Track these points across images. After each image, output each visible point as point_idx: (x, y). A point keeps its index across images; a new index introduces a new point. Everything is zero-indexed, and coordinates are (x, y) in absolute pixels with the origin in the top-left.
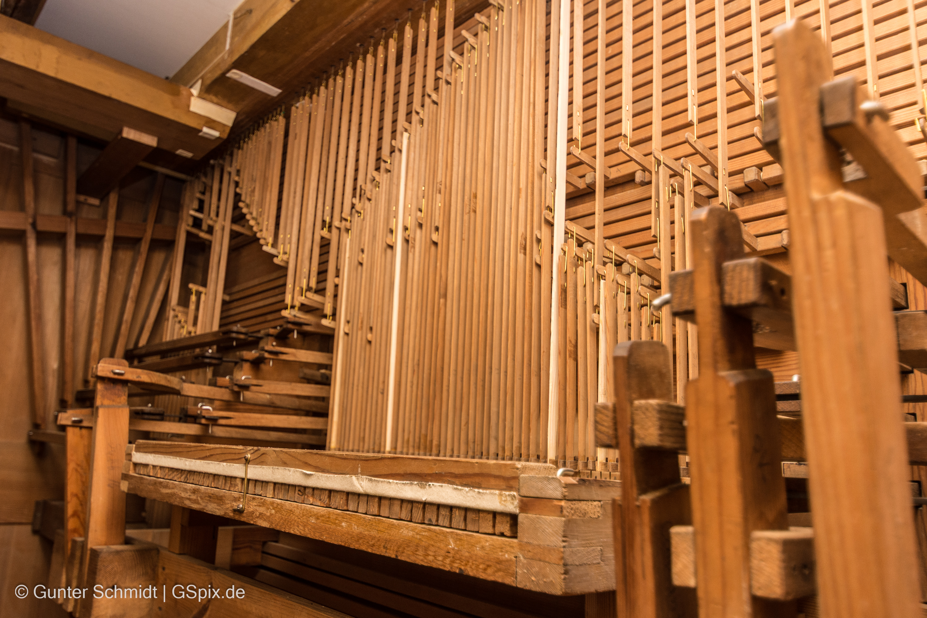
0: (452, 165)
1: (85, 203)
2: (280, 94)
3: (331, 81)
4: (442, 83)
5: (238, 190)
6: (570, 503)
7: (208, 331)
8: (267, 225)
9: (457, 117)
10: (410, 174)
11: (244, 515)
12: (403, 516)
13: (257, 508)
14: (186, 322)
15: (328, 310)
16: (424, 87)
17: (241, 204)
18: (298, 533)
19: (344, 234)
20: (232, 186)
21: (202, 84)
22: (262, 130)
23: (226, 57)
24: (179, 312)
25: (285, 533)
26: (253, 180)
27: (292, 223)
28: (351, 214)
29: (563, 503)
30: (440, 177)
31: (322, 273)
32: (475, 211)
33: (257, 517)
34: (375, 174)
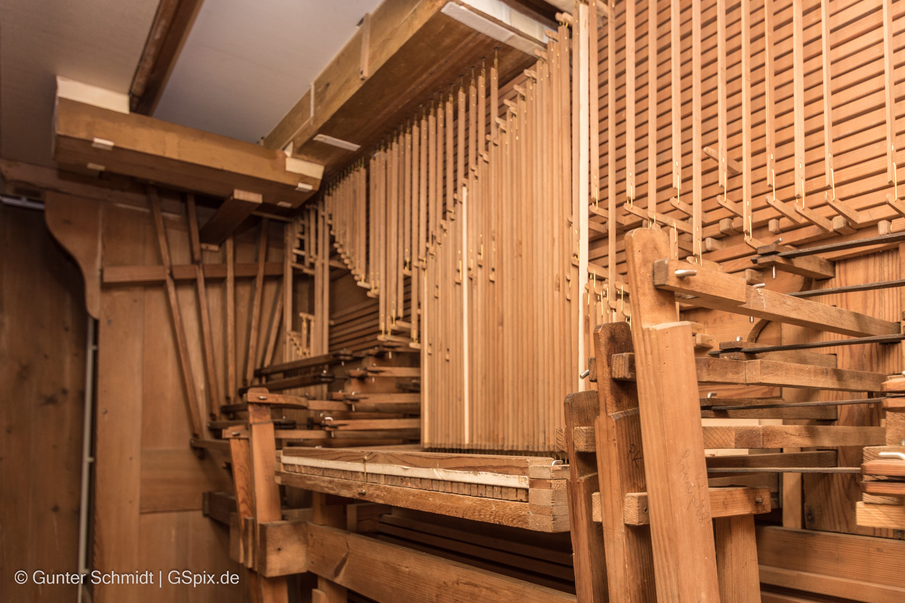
0: (502, 217)
1: (207, 250)
2: (359, 149)
3: (401, 137)
4: (491, 145)
5: (332, 233)
6: (556, 481)
7: (319, 354)
8: (359, 264)
9: (504, 175)
10: (470, 224)
11: (366, 496)
12: (466, 493)
13: (375, 491)
14: (301, 345)
15: (414, 335)
16: (477, 149)
17: (336, 245)
18: (403, 506)
19: (422, 272)
20: (327, 229)
21: (294, 146)
22: (347, 179)
23: (312, 123)
24: (294, 336)
25: (394, 507)
26: (344, 224)
27: (379, 262)
28: (426, 255)
29: (552, 481)
30: (493, 227)
31: (407, 301)
32: (521, 256)
33: (375, 497)
34: (443, 222)
